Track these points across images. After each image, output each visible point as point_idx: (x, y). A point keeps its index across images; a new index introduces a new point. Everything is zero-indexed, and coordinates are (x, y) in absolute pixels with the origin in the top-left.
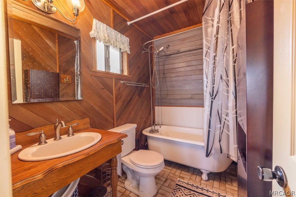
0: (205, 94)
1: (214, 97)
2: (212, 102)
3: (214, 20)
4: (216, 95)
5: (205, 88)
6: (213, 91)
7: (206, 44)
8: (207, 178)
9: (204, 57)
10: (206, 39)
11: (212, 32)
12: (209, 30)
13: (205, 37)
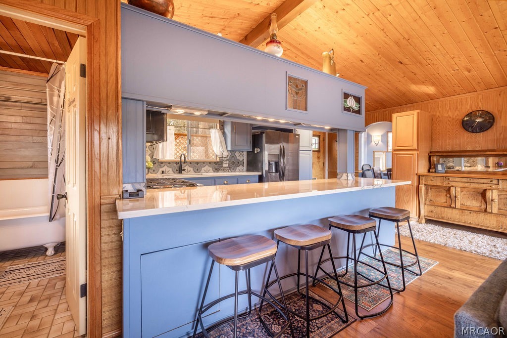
0: (49, 161)
1: (59, 164)
2: (56, 169)
3: (60, 91)
4: (61, 162)
5: (49, 156)
6: (58, 158)
7: (51, 112)
8: (53, 252)
9: (48, 124)
10: (51, 107)
11: (58, 102)
12: (55, 99)
13: (50, 105)
